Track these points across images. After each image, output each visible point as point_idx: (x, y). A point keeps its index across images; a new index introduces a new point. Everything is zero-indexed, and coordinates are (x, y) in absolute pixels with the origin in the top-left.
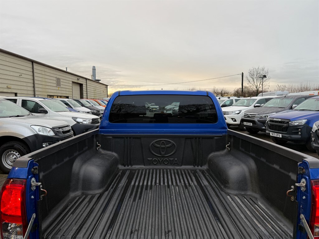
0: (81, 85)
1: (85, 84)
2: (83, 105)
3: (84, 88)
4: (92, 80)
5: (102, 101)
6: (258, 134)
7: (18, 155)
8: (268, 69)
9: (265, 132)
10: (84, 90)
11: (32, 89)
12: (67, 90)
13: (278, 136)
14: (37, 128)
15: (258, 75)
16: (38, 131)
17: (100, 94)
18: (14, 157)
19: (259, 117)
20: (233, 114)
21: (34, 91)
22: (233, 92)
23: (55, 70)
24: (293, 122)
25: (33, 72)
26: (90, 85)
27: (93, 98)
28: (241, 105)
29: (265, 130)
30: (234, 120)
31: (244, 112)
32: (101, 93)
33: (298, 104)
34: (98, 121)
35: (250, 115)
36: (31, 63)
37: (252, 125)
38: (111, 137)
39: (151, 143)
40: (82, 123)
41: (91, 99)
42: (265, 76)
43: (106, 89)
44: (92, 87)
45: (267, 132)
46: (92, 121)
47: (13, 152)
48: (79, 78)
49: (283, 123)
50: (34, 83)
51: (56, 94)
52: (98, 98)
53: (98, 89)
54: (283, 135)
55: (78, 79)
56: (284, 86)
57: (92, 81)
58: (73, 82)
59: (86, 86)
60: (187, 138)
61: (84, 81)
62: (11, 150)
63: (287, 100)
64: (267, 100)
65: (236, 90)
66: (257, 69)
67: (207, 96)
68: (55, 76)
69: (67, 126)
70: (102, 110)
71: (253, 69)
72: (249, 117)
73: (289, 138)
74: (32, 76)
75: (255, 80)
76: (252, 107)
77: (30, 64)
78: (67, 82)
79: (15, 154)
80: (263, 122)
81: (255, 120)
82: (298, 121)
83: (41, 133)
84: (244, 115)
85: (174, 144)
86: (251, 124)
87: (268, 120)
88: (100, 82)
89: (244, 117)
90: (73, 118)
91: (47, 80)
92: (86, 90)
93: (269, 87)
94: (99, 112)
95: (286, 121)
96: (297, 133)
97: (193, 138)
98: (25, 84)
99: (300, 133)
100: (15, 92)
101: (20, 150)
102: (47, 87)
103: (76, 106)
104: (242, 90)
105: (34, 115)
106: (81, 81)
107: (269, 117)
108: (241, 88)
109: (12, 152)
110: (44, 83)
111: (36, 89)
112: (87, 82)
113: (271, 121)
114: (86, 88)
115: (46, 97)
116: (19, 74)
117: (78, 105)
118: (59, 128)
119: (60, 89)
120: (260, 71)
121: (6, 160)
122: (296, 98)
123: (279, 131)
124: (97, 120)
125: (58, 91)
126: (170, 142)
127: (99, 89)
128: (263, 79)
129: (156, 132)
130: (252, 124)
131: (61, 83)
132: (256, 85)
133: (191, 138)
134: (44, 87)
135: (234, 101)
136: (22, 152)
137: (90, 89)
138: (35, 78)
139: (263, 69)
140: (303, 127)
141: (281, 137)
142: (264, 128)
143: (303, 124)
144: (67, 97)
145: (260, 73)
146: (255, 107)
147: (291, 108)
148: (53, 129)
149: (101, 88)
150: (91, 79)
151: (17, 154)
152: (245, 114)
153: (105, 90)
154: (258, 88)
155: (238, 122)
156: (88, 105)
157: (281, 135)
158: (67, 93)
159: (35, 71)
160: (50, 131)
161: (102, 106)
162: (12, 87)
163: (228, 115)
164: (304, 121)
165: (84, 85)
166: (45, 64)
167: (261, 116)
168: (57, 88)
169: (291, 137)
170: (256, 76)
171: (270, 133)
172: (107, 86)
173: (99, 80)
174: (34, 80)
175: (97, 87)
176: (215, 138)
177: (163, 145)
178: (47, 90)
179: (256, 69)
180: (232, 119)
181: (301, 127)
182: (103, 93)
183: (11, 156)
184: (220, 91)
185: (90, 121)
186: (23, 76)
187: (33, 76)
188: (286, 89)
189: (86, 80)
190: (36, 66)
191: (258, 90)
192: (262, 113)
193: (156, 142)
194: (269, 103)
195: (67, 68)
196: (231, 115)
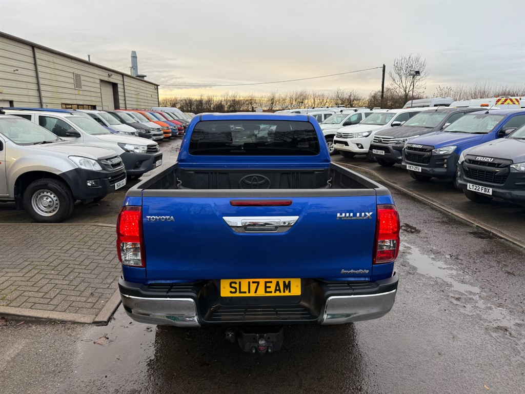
0: (115, 86)
1: (122, 83)
2: (123, 122)
3: (119, 90)
4: (132, 75)
5: (151, 113)
6: (394, 167)
7: (54, 197)
8: (425, 60)
9: (401, 163)
10: (120, 94)
11: (36, 93)
12: (93, 94)
13: (417, 170)
14: (77, 160)
15: (408, 70)
16: (79, 164)
17: (146, 101)
18: (48, 200)
19: (396, 142)
20: (359, 137)
21: (40, 96)
22: (368, 98)
23: (70, 60)
24: (438, 149)
25: (35, 64)
26: (129, 85)
27: (135, 107)
28: (372, 122)
29: (401, 161)
30: (360, 146)
31: (375, 134)
32: (149, 99)
33: (451, 122)
34: (155, 149)
35: (382, 139)
36: (30, 48)
37: (384, 154)
38: (193, 172)
39: (241, 180)
40: (134, 151)
41: (133, 110)
42: (418, 73)
43: (156, 91)
44: (132, 89)
45: (403, 164)
46: (148, 148)
47: (47, 193)
48: (110, 73)
49: (425, 152)
50: (38, 84)
51: (75, 102)
52: (144, 107)
53: (143, 91)
54: (423, 168)
55: (109, 76)
56: (449, 88)
57: (132, 79)
58: (102, 81)
59: (122, 87)
60: (283, 173)
61: (120, 78)
62: (43, 190)
63: (439, 116)
64: (412, 115)
65: (373, 94)
66: (407, 59)
67: (308, 122)
68: (73, 70)
69: (116, 157)
70: (153, 129)
71: (401, 58)
72: (380, 141)
73: (431, 172)
74: (34, 72)
75: (403, 79)
76: (387, 126)
77: (28, 51)
78: (92, 80)
79: (50, 195)
80: (399, 150)
81: (389, 146)
82: (445, 148)
83: (83, 167)
84: (375, 139)
85: (267, 180)
86: (382, 153)
87: (405, 147)
88: (145, 79)
89: (374, 142)
90: (119, 144)
91: (59, 78)
92: (123, 94)
93: (425, 90)
94: (149, 132)
95: (429, 148)
96: (441, 166)
97: (290, 173)
98: (24, 85)
99: (445, 166)
100: (10, 98)
101: (57, 190)
102: (60, 90)
103: (112, 123)
104: (382, 95)
105: (64, 140)
106: (115, 79)
107: (406, 142)
108: (381, 90)
109: (45, 193)
110: (54, 83)
111: (43, 94)
112: (125, 80)
113: (410, 148)
114: (123, 91)
115: (60, 108)
116: (13, 68)
117: (115, 121)
118: (107, 159)
119: (81, 93)
120: (411, 63)
121: (37, 205)
122: (451, 113)
123: (418, 162)
124: (155, 147)
125: (78, 97)
126: (263, 178)
127: (145, 92)
128: (414, 77)
129: (246, 166)
130: (385, 152)
131: (83, 83)
132: (404, 86)
133: (287, 173)
134: (55, 89)
135: (363, 116)
136: (61, 193)
137: (130, 92)
138: (40, 75)
139: (417, 60)
140: (450, 157)
141: (420, 171)
142: (400, 158)
143: (450, 153)
144: (94, 107)
145: (412, 65)
146: (392, 125)
147: (441, 129)
148: (99, 161)
149: (148, 89)
150: (129, 73)
151: (52, 196)
152: (375, 137)
153: (154, 94)
154: (407, 92)
155: (366, 149)
156: (131, 121)
157: (420, 168)
158: (93, 99)
159: (38, 62)
160: (95, 163)
161: (153, 122)
162: (4, 90)
163: (352, 139)
164: (452, 149)
165: (119, 86)
166: (54, 51)
167: (398, 141)
168: (76, 92)
169: (433, 171)
170: (404, 71)
171: (406, 166)
172: (157, 86)
173: (143, 76)
174: (37, 77)
175: (141, 88)
176: (316, 173)
177: (255, 182)
178: (61, 96)
179: (405, 58)
180: (358, 144)
181: (447, 157)
182: (151, 99)
183: (45, 199)
184: (346, 96)
185: (143, 148)
186: (20, 71)
187: (36, 71)
188: (452, 93)
189: (123, 77)
190: (39, 54)
191: (406, 95)
192: (400, 136)
193: (246, 178)
194: (412, 120)
195: (89, 57)
196: (356, 139)
